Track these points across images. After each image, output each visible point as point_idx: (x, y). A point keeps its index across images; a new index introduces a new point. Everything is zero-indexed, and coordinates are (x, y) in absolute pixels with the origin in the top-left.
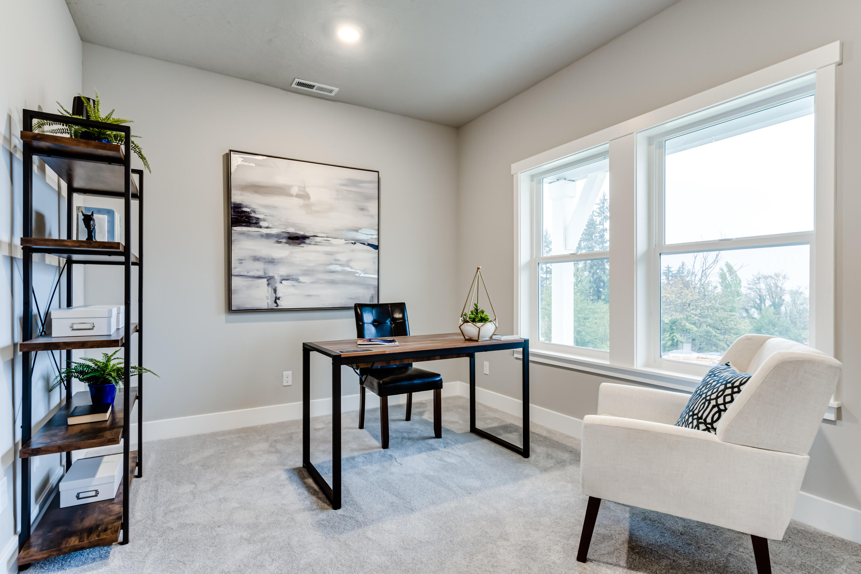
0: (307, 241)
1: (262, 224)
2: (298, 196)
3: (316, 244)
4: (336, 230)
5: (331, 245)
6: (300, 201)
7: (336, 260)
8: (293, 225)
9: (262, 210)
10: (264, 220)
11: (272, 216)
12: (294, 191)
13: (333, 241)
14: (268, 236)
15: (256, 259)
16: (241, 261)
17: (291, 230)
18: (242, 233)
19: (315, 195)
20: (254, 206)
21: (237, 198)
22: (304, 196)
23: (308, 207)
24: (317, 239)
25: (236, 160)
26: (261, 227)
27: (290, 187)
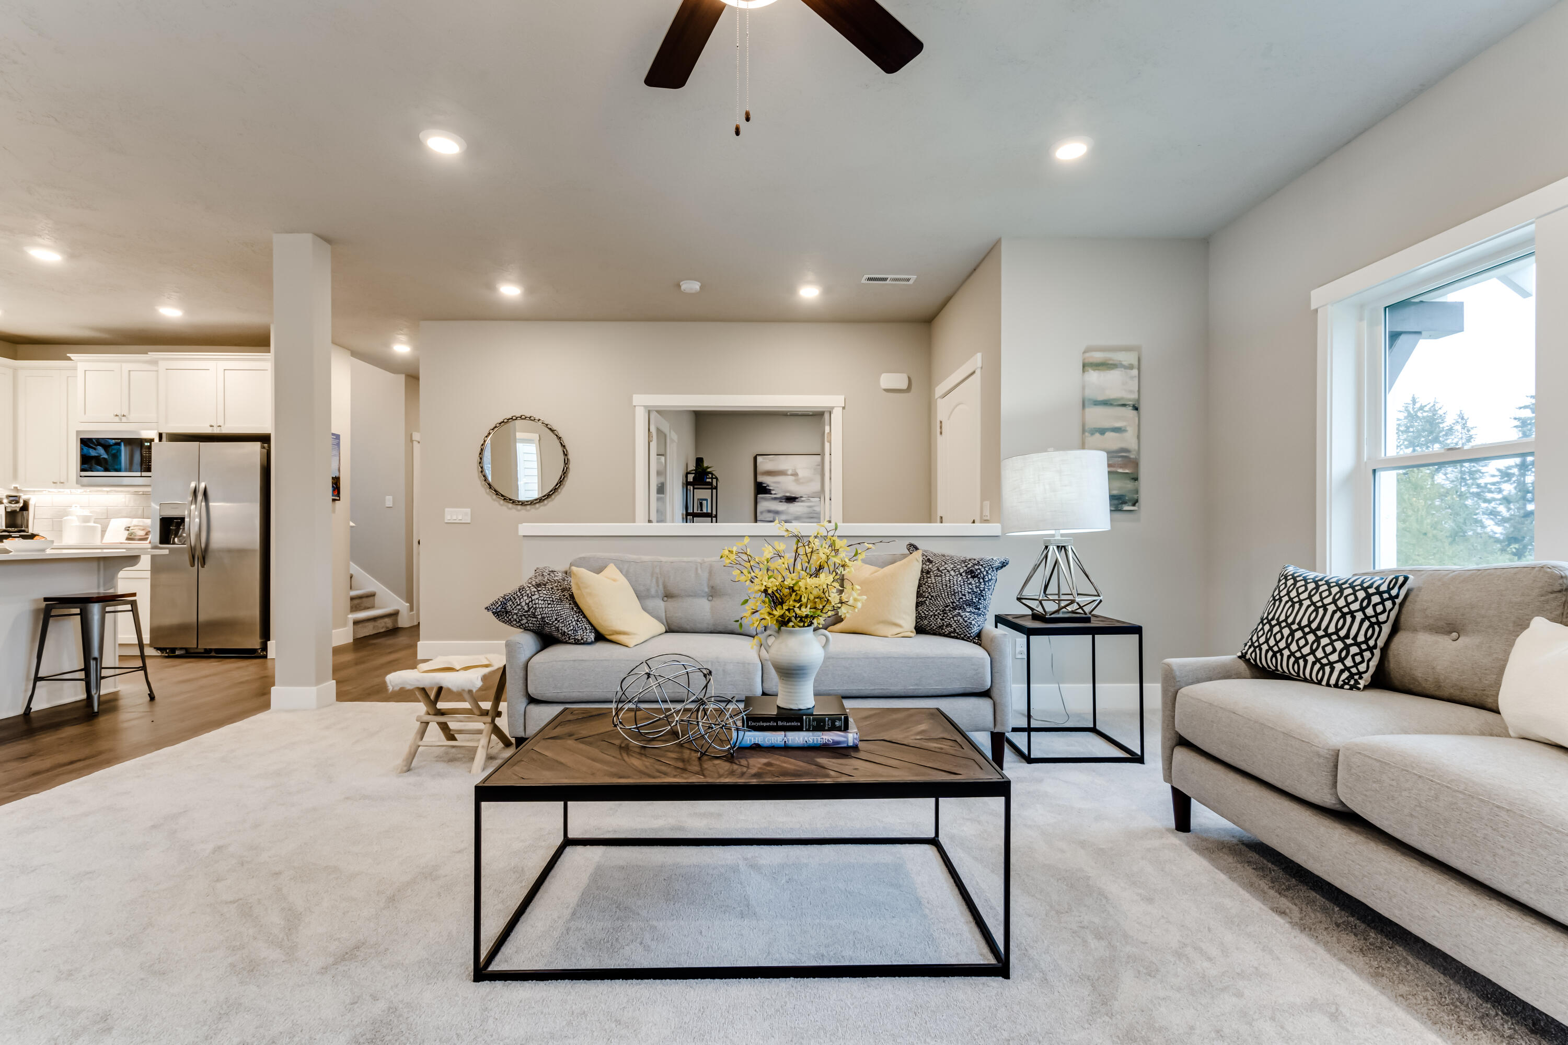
0: (797, 500)
1: (773, 492)
2: (792, 475)
3: (802, 501)
4: (814, 493)
5: (811, 502)
6: (792, 478)
7: (814, 511)
8: (788, 492)
9: (772, 485)
10: (773, 490)
11: (777, 487)
12: (790, 472)
13: (812, 499)
14: (775, 499)
15: (769, 511)
16: (762, 513)
17: (788, 494)
18: (762, 498)
19: (801, 474)
20: (768, 483)
21: (760, 479)
22: (795, 474)
23: (797, 481)
24: (803, 499)
25: (759, 459)
26: (771, 494)
27: (787, 470)
